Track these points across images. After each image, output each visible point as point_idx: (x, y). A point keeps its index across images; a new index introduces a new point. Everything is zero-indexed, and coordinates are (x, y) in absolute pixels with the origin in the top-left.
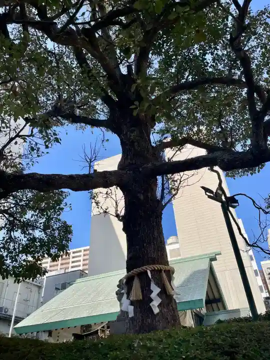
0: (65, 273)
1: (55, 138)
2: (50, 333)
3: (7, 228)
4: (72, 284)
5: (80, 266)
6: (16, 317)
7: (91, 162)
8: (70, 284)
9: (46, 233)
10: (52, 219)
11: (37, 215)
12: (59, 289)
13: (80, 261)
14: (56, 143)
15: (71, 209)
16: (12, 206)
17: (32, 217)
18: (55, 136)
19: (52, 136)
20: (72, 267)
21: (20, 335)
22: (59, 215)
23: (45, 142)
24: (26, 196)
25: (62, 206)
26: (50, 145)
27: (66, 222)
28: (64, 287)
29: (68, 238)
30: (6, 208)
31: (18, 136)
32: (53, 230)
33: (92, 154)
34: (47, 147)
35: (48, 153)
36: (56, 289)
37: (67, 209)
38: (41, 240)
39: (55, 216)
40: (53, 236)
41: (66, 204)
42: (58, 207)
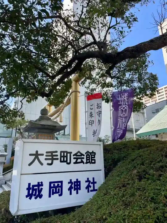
0: (156, 103)
1: (133, 19)
2: (157, 136)
3: (117, 86)
4: (163, 109)
5: (164, 98)
6: (135, 129)
7: (161, 25)
8: (161, 109)
9: (141, 83)
10: (142, 74)
11: (132, 74)
12: (155, 113)
13: (163, 95)
14: (135, 22)
15: (153, 64)
16: (117, 73)
17: (130, 76)
18: (133, 17)
19: (131, 18)
20: (159, 99)
21: (140, 137)
22: (146, 70)
23: (127, 25)
24: (122, 65)
25: (146, 64)
26: (131, 25)
27: (152, 73)
28: (158, 111)
29: (156, 83)
30: (114, 75)
31: (110, 28)
32: (145, 80)
33: (161, 19)
34: (130, 27)
35: (131, 31)
36: (153, 113)
37: (150, 65)
38: (139, 88)
39: (144, 71)
40: (146, 84)
41: (149, 62)
42: (144, 66)
